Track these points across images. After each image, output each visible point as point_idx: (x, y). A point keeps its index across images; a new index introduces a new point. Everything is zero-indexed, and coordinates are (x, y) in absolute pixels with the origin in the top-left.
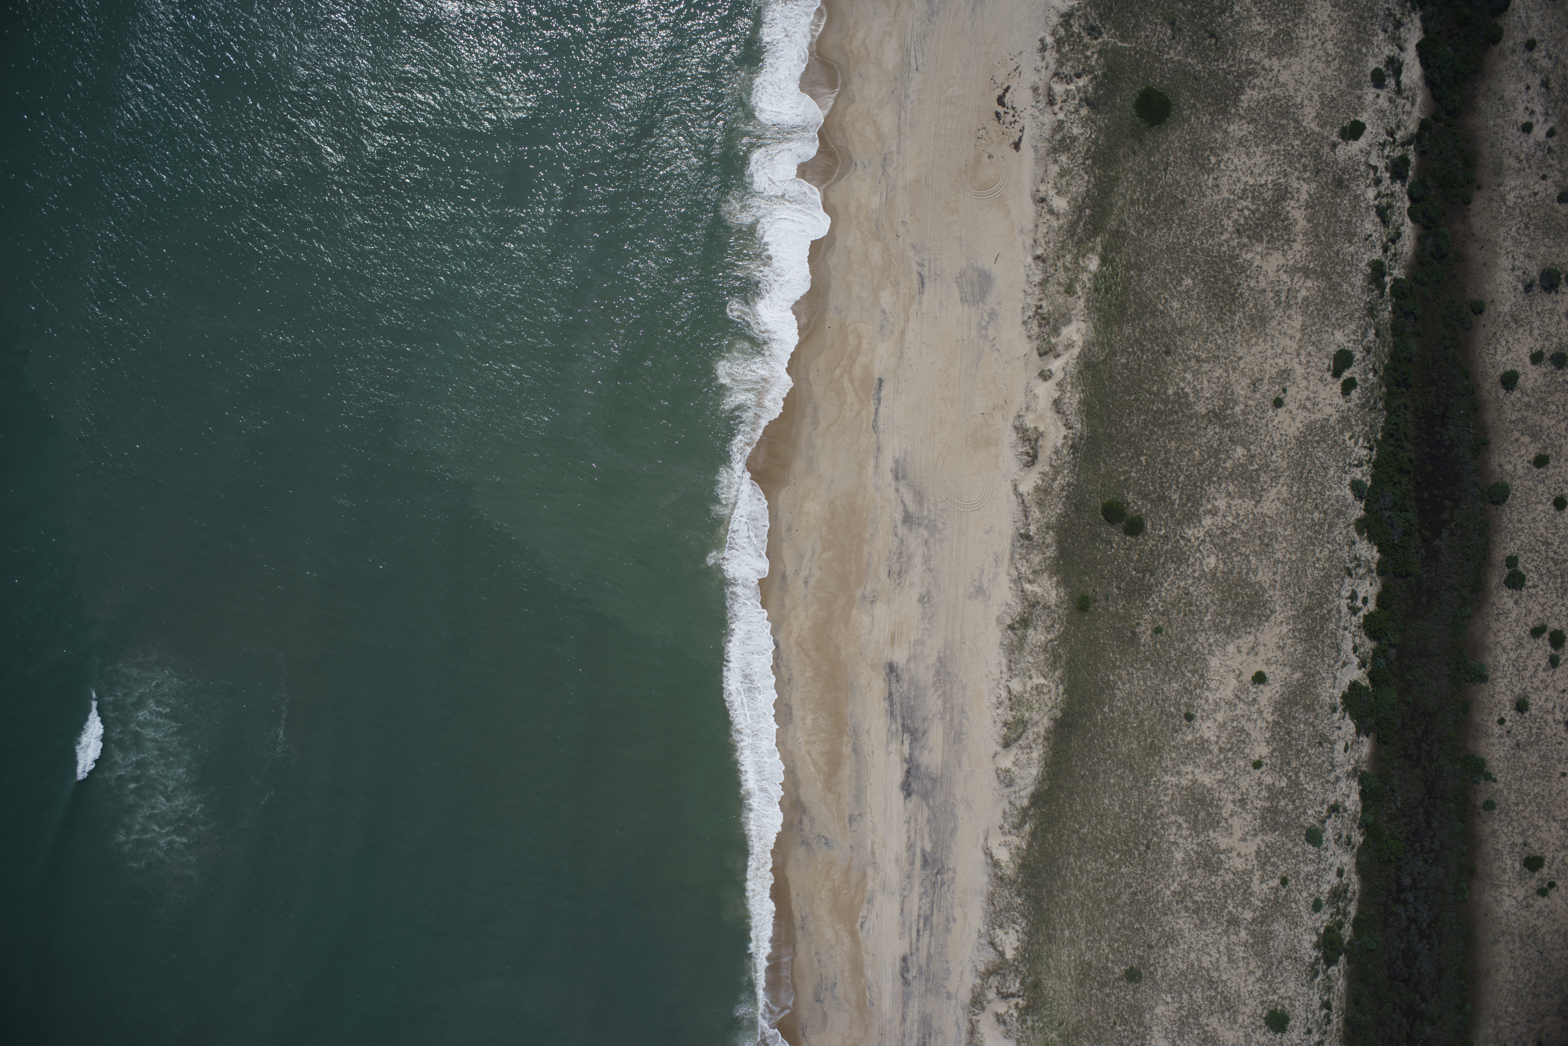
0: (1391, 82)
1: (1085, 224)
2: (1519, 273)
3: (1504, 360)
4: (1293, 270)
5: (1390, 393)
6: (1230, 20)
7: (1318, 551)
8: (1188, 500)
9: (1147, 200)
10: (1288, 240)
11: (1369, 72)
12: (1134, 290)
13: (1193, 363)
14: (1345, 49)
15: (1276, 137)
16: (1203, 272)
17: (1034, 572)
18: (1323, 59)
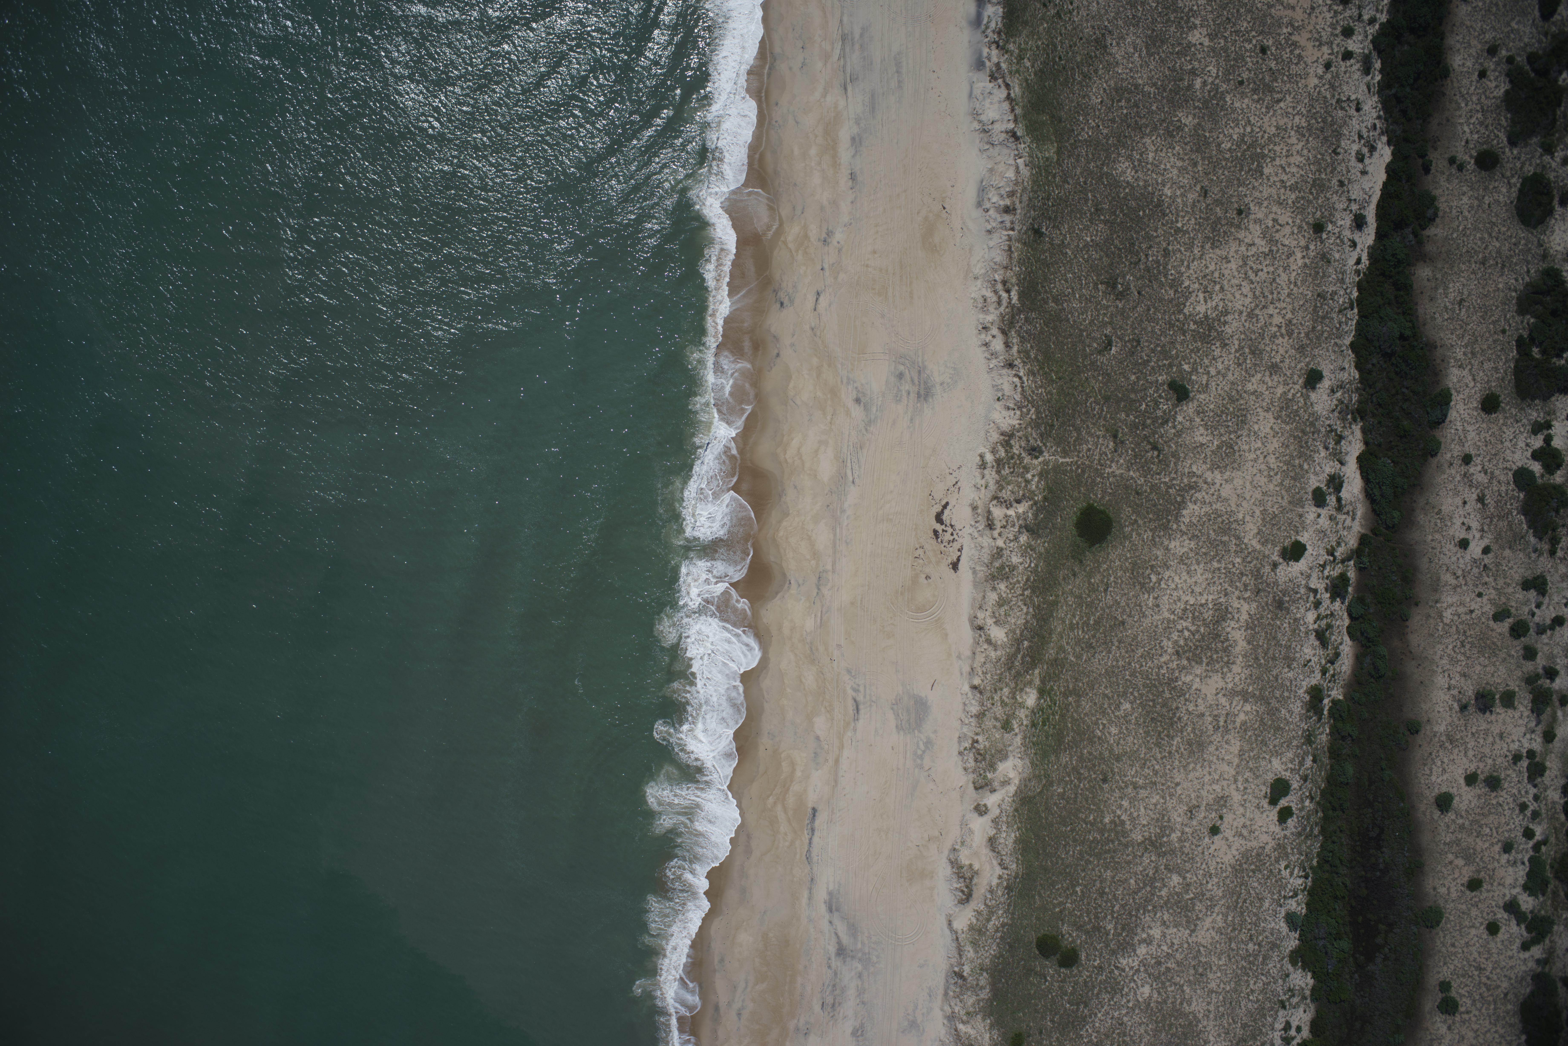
0: (1332, 500)
1: (1023, 657)
2: (1455, 692)
3: (1439, 780)
4: (1232, 694)
5: (1325, 818)
6: (1173, 431)
7: (1252, 982)
8: (1123, 929)
9: (1087, 623)
10: (1228, 662)
11: (1310, 490)
12: (1072, 717)
13: (1130, 789)
14: (1287, 463)
15: (1217, 555)
16: (1141, 695)
17: (968, 1013)
18: (1265, 473)
